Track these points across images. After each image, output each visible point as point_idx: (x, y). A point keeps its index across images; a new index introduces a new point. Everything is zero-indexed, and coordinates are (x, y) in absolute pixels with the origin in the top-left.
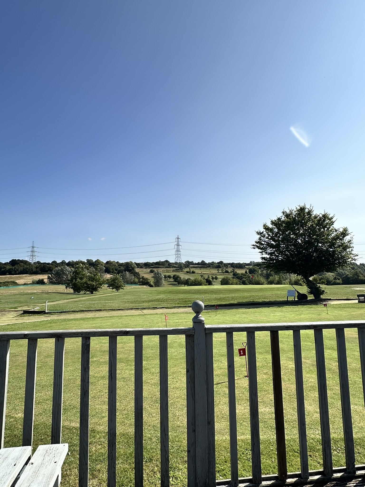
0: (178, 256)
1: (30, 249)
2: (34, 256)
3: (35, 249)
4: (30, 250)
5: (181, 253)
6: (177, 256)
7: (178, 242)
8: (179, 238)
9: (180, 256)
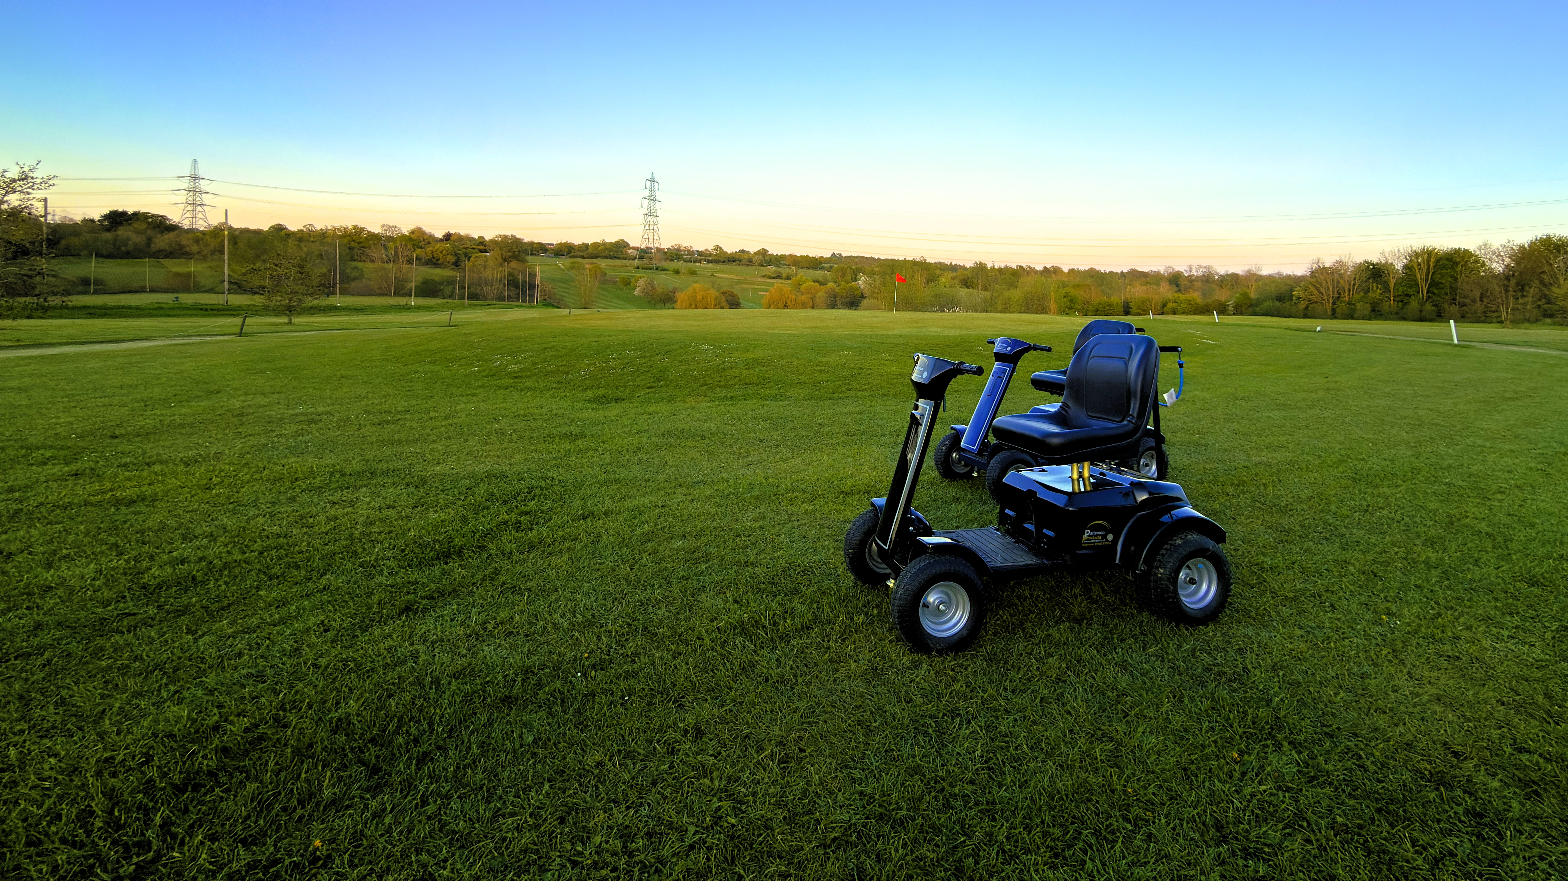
0: (651, 228)
1: (185, 184)
2: (199, 205)
3: (203, 185)
4: (186, 186)
5: (661, 220)
6: (647, 227)
7: (652, 190)
8: (656, 180)
9: (655, 228)
